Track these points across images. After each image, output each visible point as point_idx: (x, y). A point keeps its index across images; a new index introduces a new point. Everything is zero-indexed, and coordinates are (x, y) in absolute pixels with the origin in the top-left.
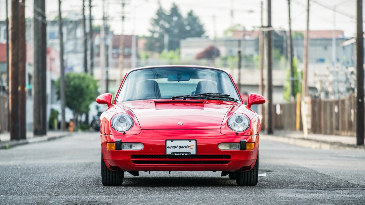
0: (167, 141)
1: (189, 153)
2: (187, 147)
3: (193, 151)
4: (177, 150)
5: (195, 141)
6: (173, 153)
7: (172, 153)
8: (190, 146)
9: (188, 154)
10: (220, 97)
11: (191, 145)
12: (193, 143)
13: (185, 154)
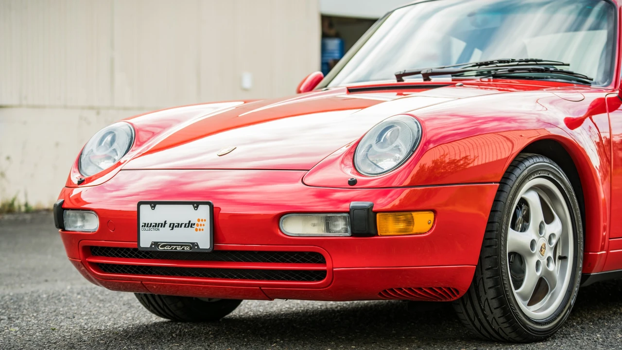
0: (142, 207)
1: (194, 245)
2: (190, 225)
3: (204, 241)
4: (165, 236)
5: (207, 207)
6: (156, 244)
7: (152, 245)
8: (196, 222)
9: (191, 248)
10: (530, 71)
11: (199, 220)
12: (204, 212)
13: (183, 249)
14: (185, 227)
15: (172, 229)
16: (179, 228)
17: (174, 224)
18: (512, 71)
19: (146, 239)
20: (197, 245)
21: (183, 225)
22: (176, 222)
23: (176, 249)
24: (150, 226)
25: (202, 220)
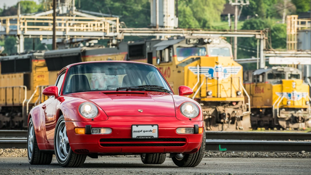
0: (133, 126)
2: (151, 131)
3: (155, 135)
4: (142, 134)
5: (157, 126)
6: (139, 137)
7: (137, 137)
8: (153, 130)
9: (151, 137)
10: (156, 89)
11: (154, 130)
13: (148, 138)
14: (149, 131)
15: (144, 132)
16: (147, 132)
17: (145, 131)
18: (151, 89)
19: (135, 135)
20: (153, 137)
21: (148, 131)
22: (145, 130)
23: (146, 138)
24: (136, 132)
25: (155, 130)
